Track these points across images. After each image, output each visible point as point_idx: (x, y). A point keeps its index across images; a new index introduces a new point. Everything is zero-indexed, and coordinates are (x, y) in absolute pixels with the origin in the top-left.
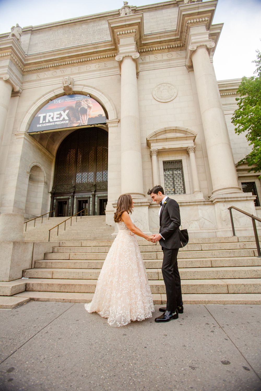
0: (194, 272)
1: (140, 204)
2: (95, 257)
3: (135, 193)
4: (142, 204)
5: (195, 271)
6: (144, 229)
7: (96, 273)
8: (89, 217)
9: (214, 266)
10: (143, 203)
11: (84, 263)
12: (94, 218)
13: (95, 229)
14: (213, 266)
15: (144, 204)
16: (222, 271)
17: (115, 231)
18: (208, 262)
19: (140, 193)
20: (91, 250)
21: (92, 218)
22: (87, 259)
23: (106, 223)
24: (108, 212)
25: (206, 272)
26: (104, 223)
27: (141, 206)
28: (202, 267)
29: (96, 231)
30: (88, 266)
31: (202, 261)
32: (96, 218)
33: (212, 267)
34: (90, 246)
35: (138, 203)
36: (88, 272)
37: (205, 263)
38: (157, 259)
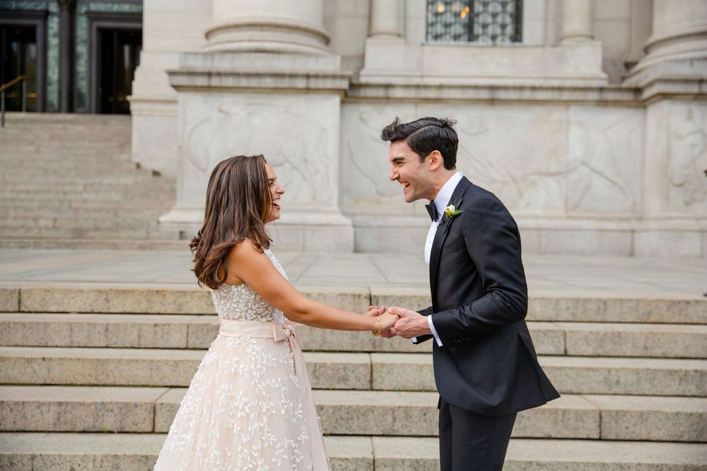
0: (523, 466)
1: (301, 83)
2: (90, 375)
3: (279, 22)
4: (313, 83)
5: (531, 463)
6: (314, 199)
7: (99, 459)
8: (46, 122)
9: (610, 437)
10: (317, 76)
11: (38, 408)
12: (70, 127)
13: (80, 188)
14: (604, 436)
15: (320, 84)
17: (179, 204)
18: (585, 418)
19: (304, 25)
20: (71, 336)
21: (59, 126)
22: (48, 382)
23: (136, 160)
24: (143, 106)
25: (576, 467)
26: (124, 157)
27: (308, 90)
28: (559, 436)
29: (85, 196)
30: (58, 419)
31: (560, 413)
32: (80, 128)
33: (600, 439)
34: (61, 310)
35: (293, 76)
36: (60, 456)
37: (571, 421)
38: (372, 390)
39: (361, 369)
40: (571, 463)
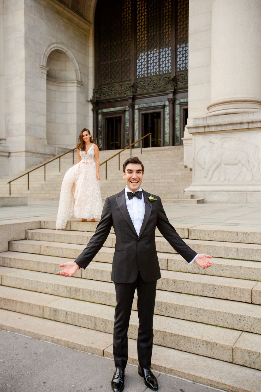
0: (197, 310)
1: (245, 126)
3: (236, 99)
4: (251, 126)
5: (200, 309)
6: (253, 179)
7: (54, 285)
8: (157, 150)
9: (256, 303)
10: (252, 122)
11: (50, 265)
12: (165, 152)
13: (160, 177)
14: (253, 302)
15: (254, 125)
16: (250, 317)
17: (193, 184)
18: (244, 293)
21: (161, 152)
22: (62, 256)
23: (185, 164)
25: (220, 314)
26: (181, 163)
27: (249, 129)
28: (232, 299)
30: (55, 270)
31: (233, 289)
32: (169, 152)
33: (251, 303)
34: (82, 230)
35: (241, 123)
36: (44, 282)
39: (163, 261)
40: (217, 311)
